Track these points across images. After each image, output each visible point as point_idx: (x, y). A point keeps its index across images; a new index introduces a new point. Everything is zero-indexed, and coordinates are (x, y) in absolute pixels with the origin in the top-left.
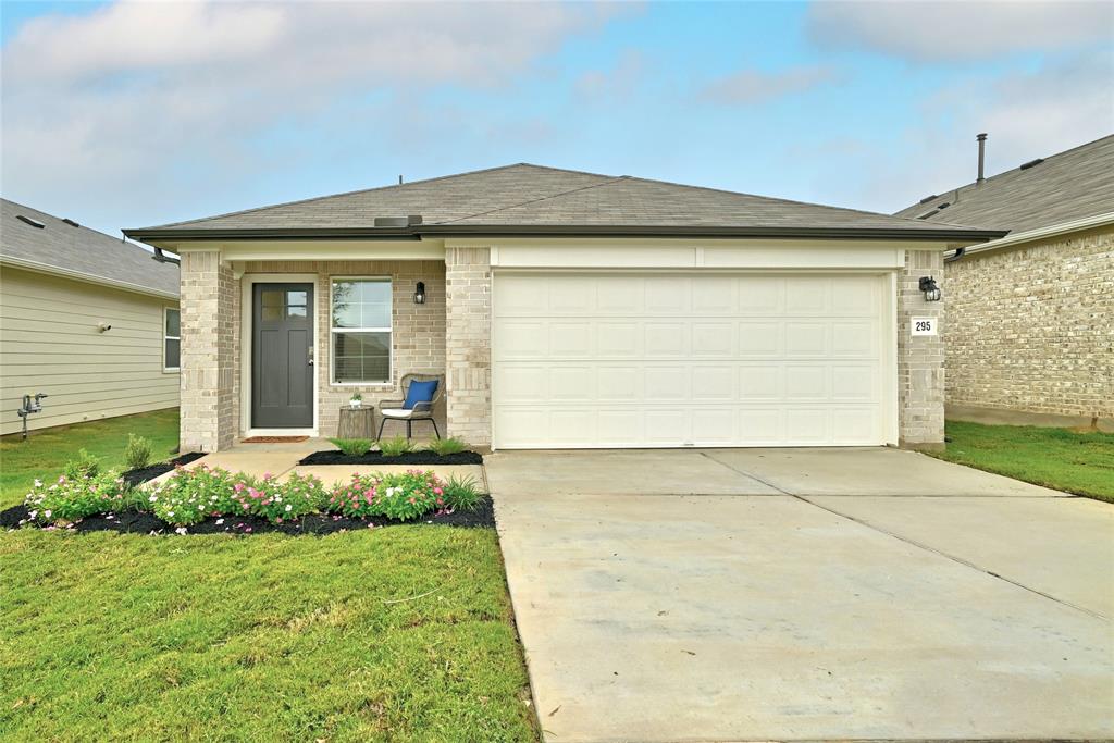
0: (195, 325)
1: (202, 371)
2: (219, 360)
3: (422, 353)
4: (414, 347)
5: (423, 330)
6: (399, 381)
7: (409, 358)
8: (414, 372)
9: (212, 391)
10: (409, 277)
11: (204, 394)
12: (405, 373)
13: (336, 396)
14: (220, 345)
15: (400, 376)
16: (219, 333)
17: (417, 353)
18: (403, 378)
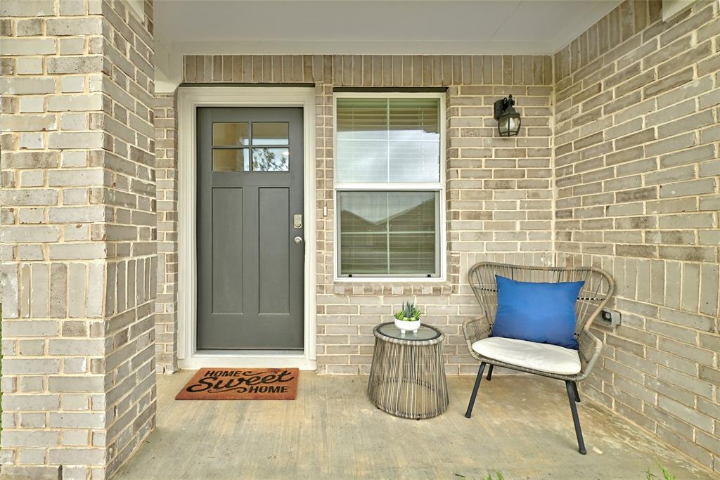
0: (43, 143)
1: (64, 269)
2: (107, 238)
3: (503, 226)
4: (490, 216)
5: (507, 186)
6: (462, 276)
7: (480, 236)
8: (490, 260)
9: (88, 323)
10: (482, 90)
11: (67, 330)
12: (474, 262)
13: (349, 301)
14: (111, 198)
15: (464, 267)
16: (107, 166)
17: (496, 226)
18: (472, 271)
